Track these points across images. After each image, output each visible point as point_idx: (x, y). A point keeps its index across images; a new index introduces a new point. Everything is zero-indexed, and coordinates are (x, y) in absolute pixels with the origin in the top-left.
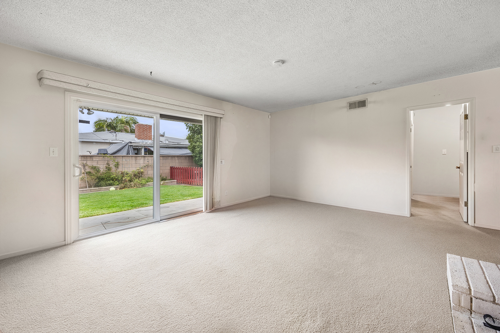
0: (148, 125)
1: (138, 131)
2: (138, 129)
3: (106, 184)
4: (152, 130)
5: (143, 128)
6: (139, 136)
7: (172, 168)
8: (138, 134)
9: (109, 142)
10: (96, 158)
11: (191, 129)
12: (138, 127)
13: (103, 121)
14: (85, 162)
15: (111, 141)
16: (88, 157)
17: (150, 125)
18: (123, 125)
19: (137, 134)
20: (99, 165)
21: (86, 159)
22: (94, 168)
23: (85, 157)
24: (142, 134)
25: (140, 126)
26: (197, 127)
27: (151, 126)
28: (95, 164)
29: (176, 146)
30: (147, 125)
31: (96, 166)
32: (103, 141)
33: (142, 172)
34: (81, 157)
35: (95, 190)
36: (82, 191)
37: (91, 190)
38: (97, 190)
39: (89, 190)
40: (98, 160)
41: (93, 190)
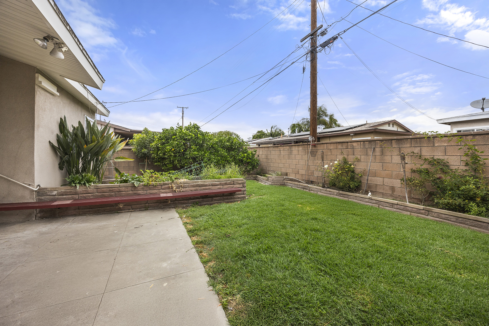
14: (417, 150)
21: (420, 144)
23: (418, 139)
31: (441, 158)
34: (409, 140)
35: (414, 209)
36: (390, 205)
37: (405, 207)
38: (418, 211)
39: (401, 206)
40: (446, 145)
41: (409, 208)
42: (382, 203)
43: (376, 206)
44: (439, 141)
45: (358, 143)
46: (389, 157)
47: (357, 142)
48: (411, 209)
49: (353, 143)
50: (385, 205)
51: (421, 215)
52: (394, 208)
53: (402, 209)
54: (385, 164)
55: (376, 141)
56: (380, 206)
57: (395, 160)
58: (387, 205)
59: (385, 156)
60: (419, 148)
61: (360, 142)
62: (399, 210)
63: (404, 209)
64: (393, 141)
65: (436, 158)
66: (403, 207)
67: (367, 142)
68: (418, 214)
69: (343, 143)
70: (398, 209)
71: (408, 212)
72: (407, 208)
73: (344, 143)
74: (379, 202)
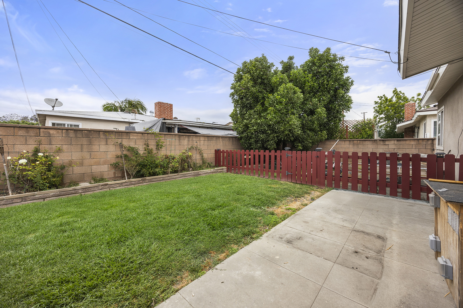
0: (169, 104)
1: (159, 110)
2: (159, 108)
3: (150, 173)
4: (172, 110)
5: (164, 107)
6: (160, 116)
7: (217, 152)
8: (159, 113)
9: (128, 121)
10: (134, 135)
11: (239, 103)
12: (159, 105)
13: (111, 104)
14: (119, 141)
15: (131, 121)
16: (123, 133)
17: (171, 103)
18: (131, 108)
19: (157, 113)
20: (137, 146)
21: (122, 137)
22: (131, 150)
23: (120, 133)
24: (163, 114)
25: (161, 104)
26: (249, 100)
27: (172, 105)
28: (132, 145)
29: (211, 126)
30: (167, 104)
31: (134, 146)
32: (123, 120)
33: (190, 155)
34: (114, 133)
35: (136, 182)
36: (120, 185)
37: (130, 182)
38: (139, 183)
39: (128, 183)
40: (136, 138)
41: (133, 182)
42: (112, 185)
43: (108, 190)
44: (132, 135)
45: (58, 130)
46: (97, 146)
47: (56, 130)
48: (134, 182)
49: (48, 130)
50: (115, 186)
51: (140, 184)
52: (123, 186)
53: (129, 185)
54: (92, 153)
55: (83, 131)
56: (111, 189)
57: (103, 149)
58: (117, 185)
59: (93, 145)
60: (121, 140)
61: (61, 130)
62: (127, 186)
63: (130, 184)
64: (101, 132)
65: (131, 146)
66: (129, 183)
67: (72, 131)
68: (139, 184)
69: (29, 129)
70: (125, 186)
71: (132, 185)
72: (132, 182)
73: (31, 129)
74: (110, 185)
